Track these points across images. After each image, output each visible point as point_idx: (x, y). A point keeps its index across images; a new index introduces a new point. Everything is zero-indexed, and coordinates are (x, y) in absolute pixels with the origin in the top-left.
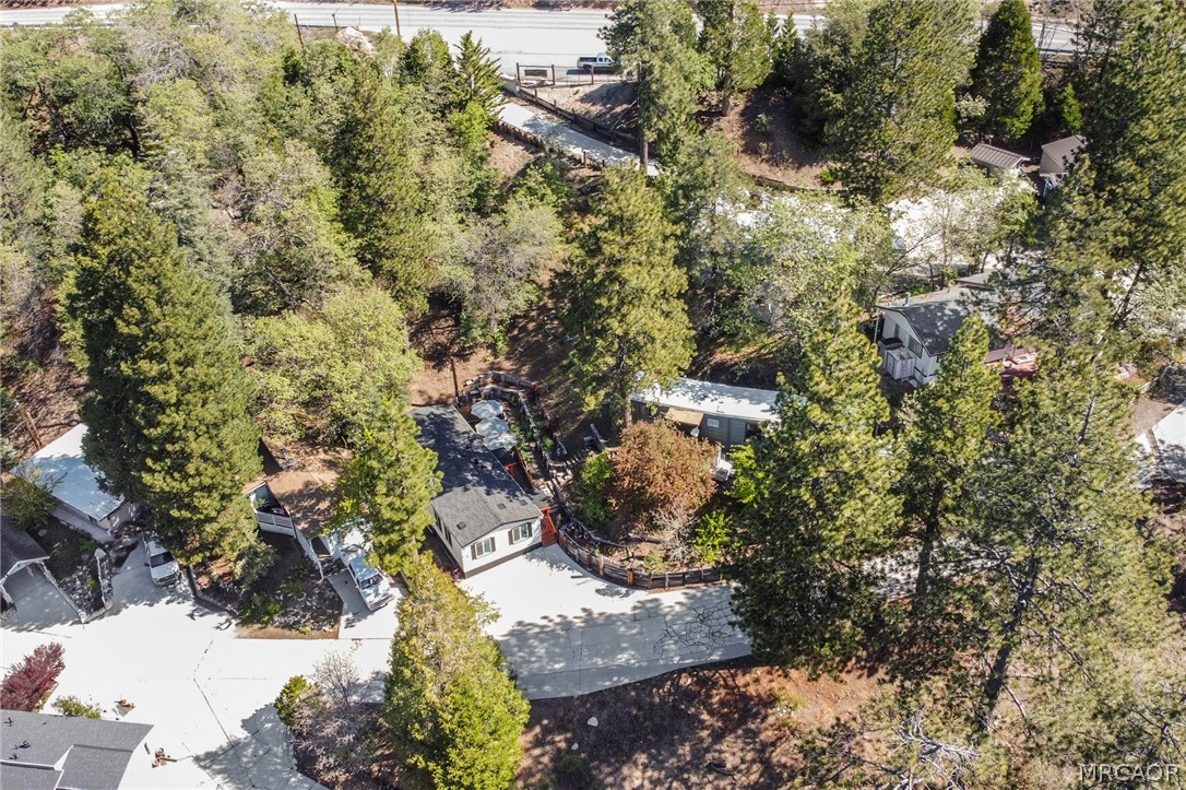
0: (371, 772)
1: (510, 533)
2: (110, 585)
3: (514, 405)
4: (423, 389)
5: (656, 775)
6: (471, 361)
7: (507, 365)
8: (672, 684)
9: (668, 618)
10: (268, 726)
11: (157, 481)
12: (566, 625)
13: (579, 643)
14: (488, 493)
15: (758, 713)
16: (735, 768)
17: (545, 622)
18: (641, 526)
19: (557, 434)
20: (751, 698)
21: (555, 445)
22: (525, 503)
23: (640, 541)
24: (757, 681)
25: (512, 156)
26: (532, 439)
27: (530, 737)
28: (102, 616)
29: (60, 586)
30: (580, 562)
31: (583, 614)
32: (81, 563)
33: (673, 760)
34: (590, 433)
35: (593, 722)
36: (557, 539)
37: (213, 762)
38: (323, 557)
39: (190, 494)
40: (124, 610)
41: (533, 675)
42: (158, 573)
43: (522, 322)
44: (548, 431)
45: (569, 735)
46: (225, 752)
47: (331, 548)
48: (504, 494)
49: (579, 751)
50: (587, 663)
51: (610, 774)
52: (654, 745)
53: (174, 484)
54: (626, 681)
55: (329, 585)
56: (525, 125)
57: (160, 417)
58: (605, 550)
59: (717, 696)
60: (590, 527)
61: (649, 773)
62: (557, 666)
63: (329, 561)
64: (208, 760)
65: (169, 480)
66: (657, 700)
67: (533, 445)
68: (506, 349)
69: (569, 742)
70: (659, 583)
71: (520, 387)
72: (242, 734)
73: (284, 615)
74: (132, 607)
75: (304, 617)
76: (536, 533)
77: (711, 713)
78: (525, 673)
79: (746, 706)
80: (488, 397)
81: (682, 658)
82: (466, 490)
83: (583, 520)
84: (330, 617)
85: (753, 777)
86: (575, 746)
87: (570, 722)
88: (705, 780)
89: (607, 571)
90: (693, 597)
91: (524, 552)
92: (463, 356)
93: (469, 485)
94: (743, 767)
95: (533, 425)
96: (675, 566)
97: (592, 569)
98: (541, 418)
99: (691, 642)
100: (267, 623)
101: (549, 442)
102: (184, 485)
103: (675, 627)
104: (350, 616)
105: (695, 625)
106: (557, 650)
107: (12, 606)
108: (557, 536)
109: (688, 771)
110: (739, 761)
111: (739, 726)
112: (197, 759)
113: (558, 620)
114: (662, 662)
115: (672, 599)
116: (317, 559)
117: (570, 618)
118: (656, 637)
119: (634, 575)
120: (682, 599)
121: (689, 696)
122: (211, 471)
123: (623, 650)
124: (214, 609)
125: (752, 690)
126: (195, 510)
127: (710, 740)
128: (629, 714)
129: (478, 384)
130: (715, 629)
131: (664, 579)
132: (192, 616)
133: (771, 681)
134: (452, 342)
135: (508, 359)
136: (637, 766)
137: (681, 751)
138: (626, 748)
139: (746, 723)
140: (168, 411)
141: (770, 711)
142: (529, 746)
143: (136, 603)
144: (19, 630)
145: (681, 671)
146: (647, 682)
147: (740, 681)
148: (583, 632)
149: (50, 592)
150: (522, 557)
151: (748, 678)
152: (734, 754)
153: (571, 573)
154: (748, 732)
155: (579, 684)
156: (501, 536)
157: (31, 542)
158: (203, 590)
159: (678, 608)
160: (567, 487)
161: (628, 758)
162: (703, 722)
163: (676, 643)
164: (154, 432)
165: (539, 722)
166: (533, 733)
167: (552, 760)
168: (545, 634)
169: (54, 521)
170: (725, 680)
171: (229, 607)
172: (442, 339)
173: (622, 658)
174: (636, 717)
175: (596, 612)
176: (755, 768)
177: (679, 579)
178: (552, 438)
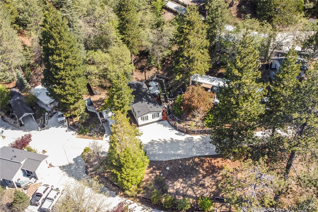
0: (105, 176)
1: (153, 115)
2: (47, 122)
3: (161, 84)
4: (137, 77)
5: (184, 185)
6: (151, 71)
7: (161, 72)
8: (192, 160)
9: (195, 142)
10: (80, 160)
11: (58, 91)
12: (165, 142)
13: (168, 147)
14: (148, 104)
15: (217, 171)
16: (208, 186)
17: (159, 141)
18: (190, 116)
19: (171, 91)
20: (216, 167)
21: (170, 94)
22: (158, 107)
23: (190, 120)
24: (218, 162)
25: (170, 16)
26: (164, 92)
27: (149, 170)
28: (44, 129)
29: (36, 121)
30: (172, 126)
31: (171, 139)
32: (42, 116)
33: (190, 182)
34: (180, 91)
35: (168, 168)
36: (167, 119)
37: (64, 168)
38: (102, 118)
39: (66, 95)
40: (50, 128)
41: (153, 154)
42: (59, 119)
43: (166, 61)
44: (169, 90)
45: (160, 171)
46: (67, 166)
47: (104, 116)
48: (153, 104)
49: (163, 176)
50: (169, 152)
51: (171, 184)
52: (185, 177)
53: (62, 92)
54: (179, 158)
55: (102, 126)
56: (174, 8)
57: (59, 73)
58: (179, 122)
59: (206, 165)
60: (176, 116)
61: (182, 185)
62: (160, 152)
63: (104, 120)
64: (63, 168)
65: (60, 91)
66: (187, 164)
67: (164, 94)
68: (161, 68)
69: (160, 173)
70: (193, 132)
71: (163, 79)
72: (73, 162)
73: (89, 133)
74: (52, 128)
75: (95, 133)
76: (161, 117)
77: (203, 170)
78: (151, 153)
79: (214, 169)
80: (154, 81)
81: (197, 153)
82: (142, 102)
83: (174, 114)
84: (101, 134)
85: (213, 190)
86: (162, 175)
87: (161, 168)
88: (199, 189)
89: (179, 128)
90: (203, 137)
91: (157, 121)
92: (149, 69)
93: (143, 101)
94: (210, 186)
95: (165, 88)
96: (199, 128)
97: (175, 127)
98: (167, 86)
99: (200, 149)
100: (85, 134)
101: (168, 93)
102: (64, 93)
103: (196, 145)
104: (107, 134)
105: (202, 145)
106: (161, 148)
107: (24, 125)
108: (167, 118)
109: (194, 186)
110: (209, 184)
111: (211, 174)
112: (60, 167)
113: (163, 140)
114: (190, 154)
115: (197, 138)
116: (100, 119)
117: (167, 140)
118: (190, 147)
119: (187, 130)
120: (200, 138)
121: (197, 164)
122: (72, 90)
123: (180, 150)
124: (72, 130)
125: (216, 165)
126: (67, 100)
127: (202, 177)
128: (179, 167)
129: (152, 77)
130: (208, 146)
131: (195, 132)
132: (66, 131)
133: (223, 162)
134: (146, 65)
135: (161, 71)
136: (179, 182)
137: (192, 180)
138: (176, 177)
139: (213, 174)
140: (61, 71)
141: (221, 171)
142: (148, 173)
143: (53, 127)
144: (24, 131)
145: (195, 157)
146: (185, 159)
147: (213, 161)
148: (169, 144)
149: (33, 122)
150: (156, 123)
151: (215, 161)
152: (208, 182)
153: (169, 128)
154: (213, 176)
155: (165, 158)
156: (150, 116)
157: (30, 109)
158: (71, 125)
159: (198, 140)
160: (171, 105)
161: (176, 179)
162: (200, 172)
163: (196, 149)
164: (57, 77)
165: (152, 167)
166: (150, 169)
167: (155, 178)
168: (159, 144)
169: (37, 105)
170: (208, 161)
171: (76, 130)
172: (144, 64)
173: (179, 152)
174: (181, 169)
175: (174, 139)
176: (214, 187)
177: (199, 132)
178: (169, 92)
